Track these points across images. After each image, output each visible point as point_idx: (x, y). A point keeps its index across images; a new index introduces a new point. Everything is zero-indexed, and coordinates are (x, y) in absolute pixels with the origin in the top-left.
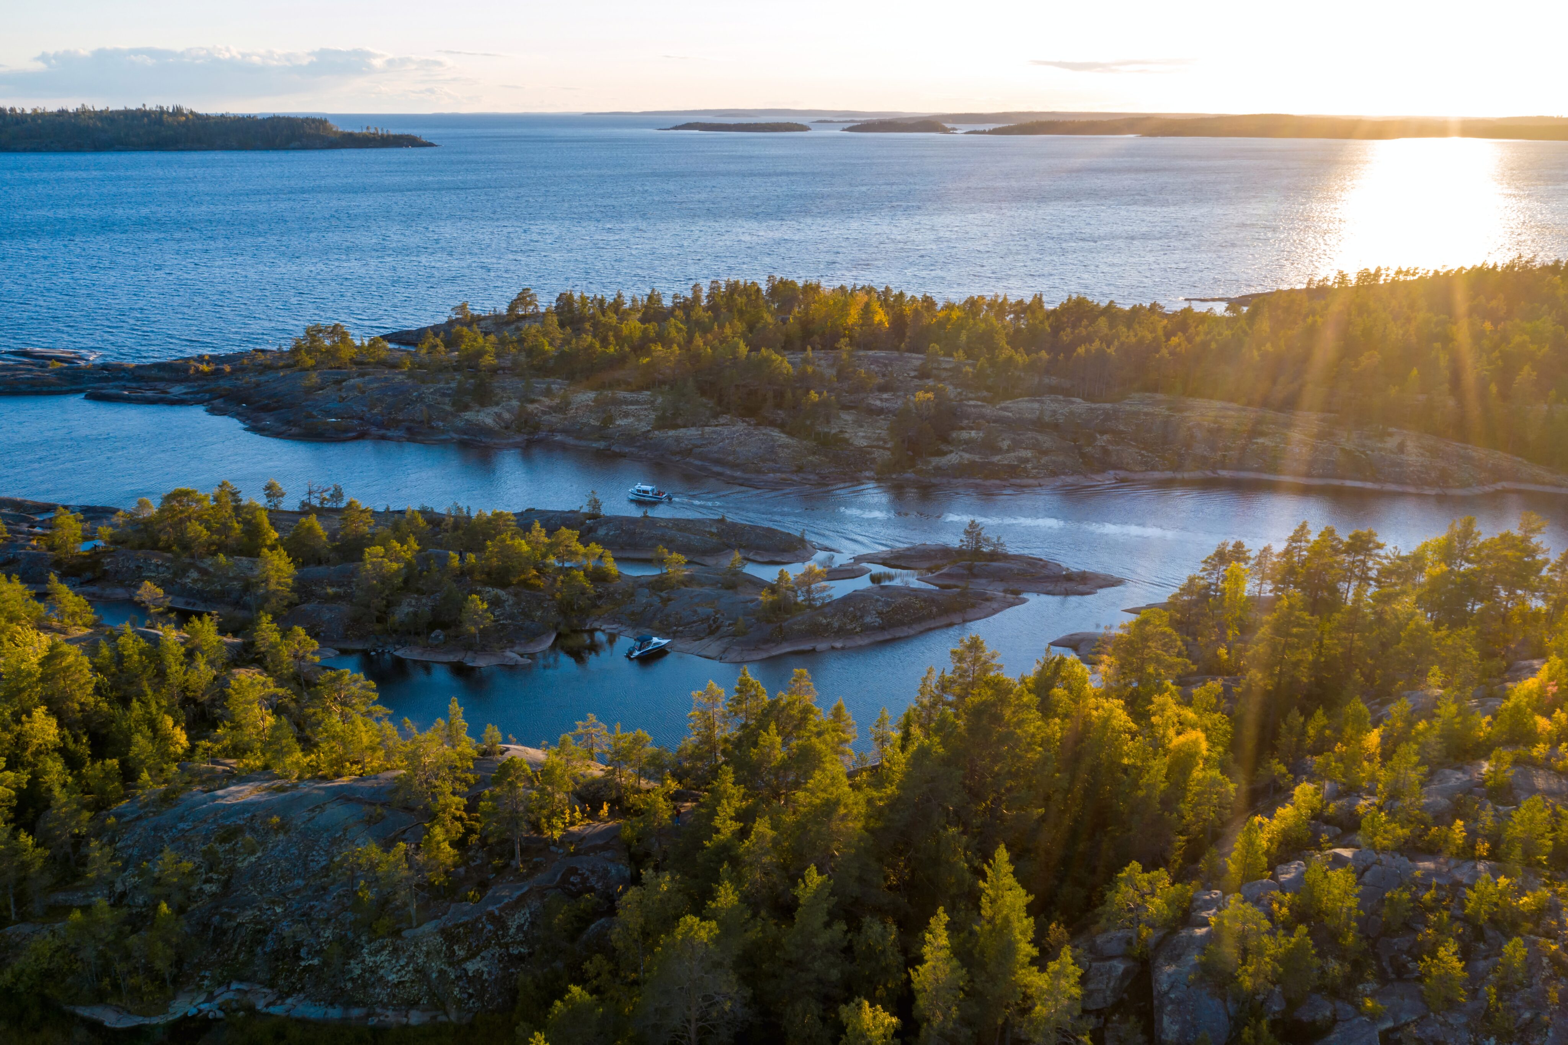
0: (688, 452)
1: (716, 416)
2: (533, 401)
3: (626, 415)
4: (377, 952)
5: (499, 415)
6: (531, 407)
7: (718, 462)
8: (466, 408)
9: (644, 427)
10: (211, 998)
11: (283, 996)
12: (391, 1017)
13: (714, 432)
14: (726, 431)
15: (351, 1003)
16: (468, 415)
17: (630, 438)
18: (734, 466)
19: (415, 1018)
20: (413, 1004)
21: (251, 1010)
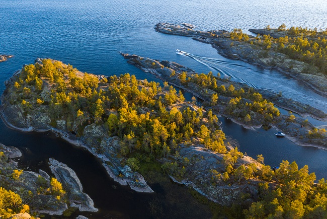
0: (307, 81)
1: (318, 72)
2: (276, 59)
3: (296, 67)
4: (212, 187)
5: (267, 61)
6: (275, 60)
7: (314, 85)
8: (261, 58)
9: (299, 71)
10: (187, 183)
11: (197, 187)
12: (212, 199)
13: (315, 77)
14: (319, 77)
15: (206, 194)
16: (261, 59)
17: (295, 73)
18: (318, 88)
19: (215, 201)
20: (216, 199)
21: (192, 187)
